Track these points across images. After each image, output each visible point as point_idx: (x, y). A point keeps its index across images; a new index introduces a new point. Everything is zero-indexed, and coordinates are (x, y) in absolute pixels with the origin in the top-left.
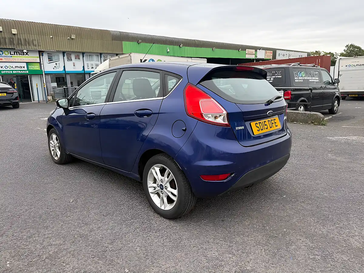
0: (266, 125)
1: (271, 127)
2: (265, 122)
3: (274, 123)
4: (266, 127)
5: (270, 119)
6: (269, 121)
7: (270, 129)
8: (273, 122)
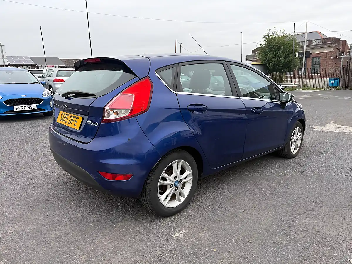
0: (67, 118)
1: (69, 123)
2: (68, 115)
3: (75, 121)
4: (66, 120)
5: (73, 115)
6: (71, 116)
7: (68, 124)
8: (75, 119)
